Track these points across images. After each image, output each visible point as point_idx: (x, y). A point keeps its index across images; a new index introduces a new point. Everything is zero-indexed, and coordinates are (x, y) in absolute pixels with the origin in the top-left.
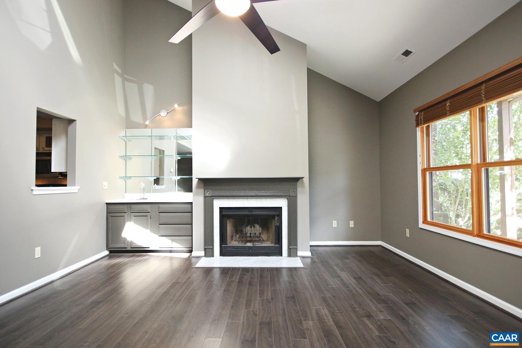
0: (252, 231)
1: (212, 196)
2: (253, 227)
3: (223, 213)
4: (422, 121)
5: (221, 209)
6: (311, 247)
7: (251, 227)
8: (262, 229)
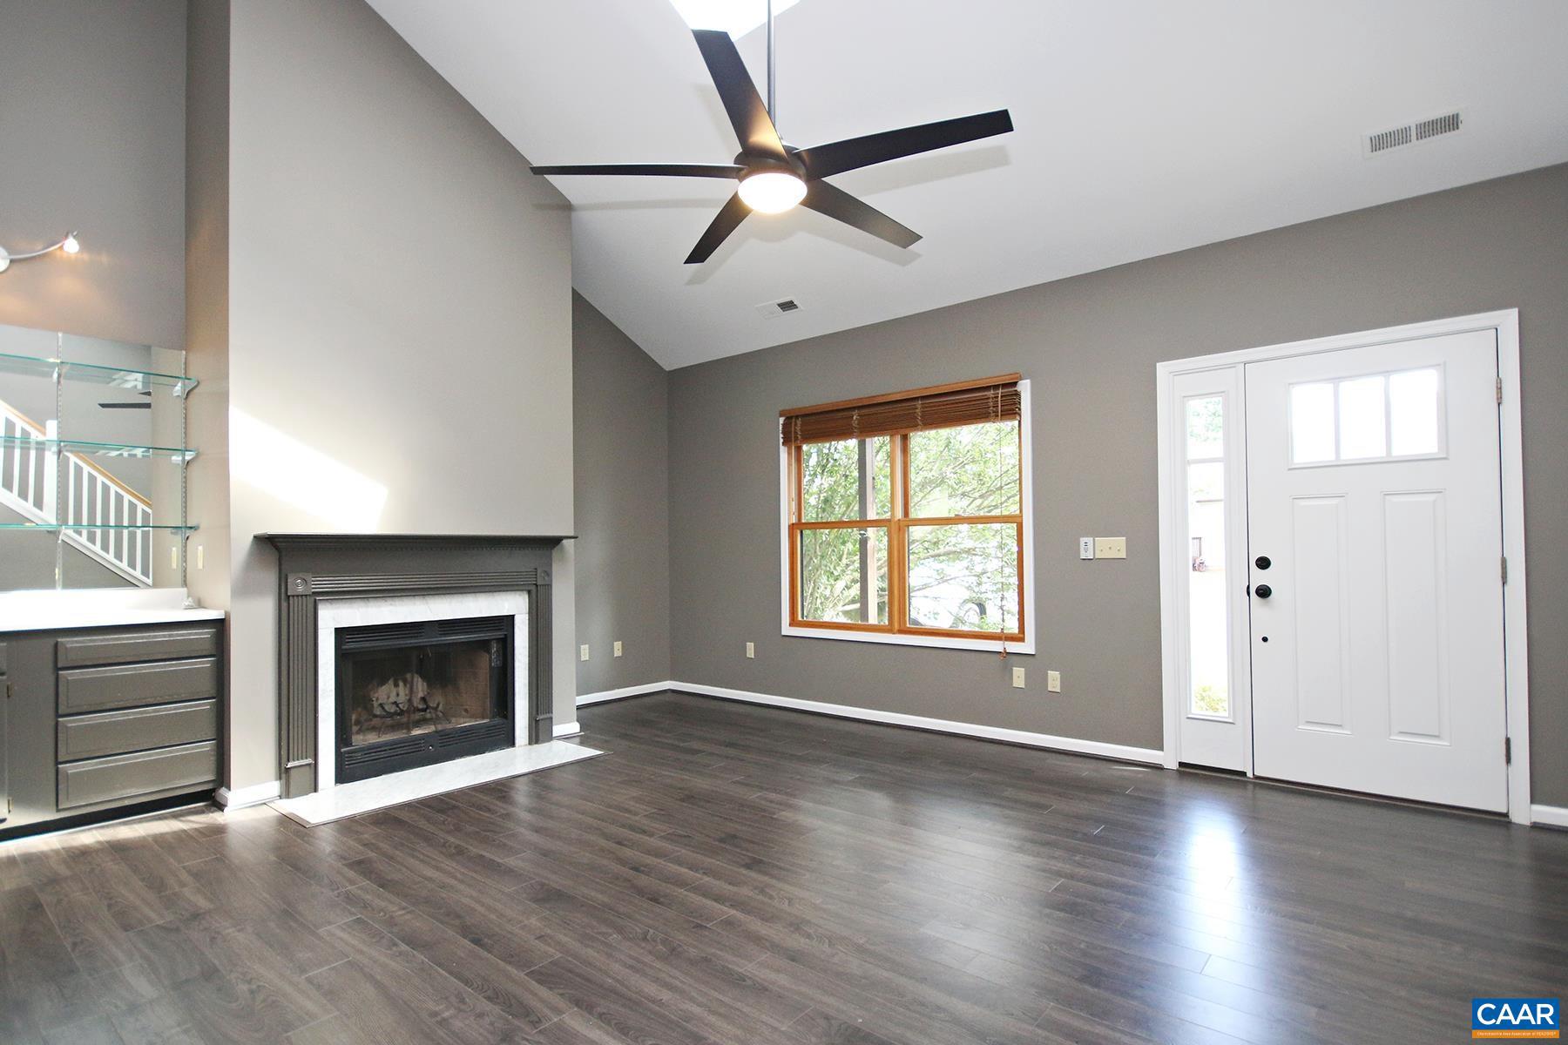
0: (398, 695)
1: (313, 593)
2: (401, 684)
3: (344, 647)
4: (800, 437)
5: (341, 633)
6: (579, 711)
7: (396, 685)
8: (428, 685)
